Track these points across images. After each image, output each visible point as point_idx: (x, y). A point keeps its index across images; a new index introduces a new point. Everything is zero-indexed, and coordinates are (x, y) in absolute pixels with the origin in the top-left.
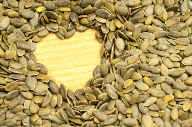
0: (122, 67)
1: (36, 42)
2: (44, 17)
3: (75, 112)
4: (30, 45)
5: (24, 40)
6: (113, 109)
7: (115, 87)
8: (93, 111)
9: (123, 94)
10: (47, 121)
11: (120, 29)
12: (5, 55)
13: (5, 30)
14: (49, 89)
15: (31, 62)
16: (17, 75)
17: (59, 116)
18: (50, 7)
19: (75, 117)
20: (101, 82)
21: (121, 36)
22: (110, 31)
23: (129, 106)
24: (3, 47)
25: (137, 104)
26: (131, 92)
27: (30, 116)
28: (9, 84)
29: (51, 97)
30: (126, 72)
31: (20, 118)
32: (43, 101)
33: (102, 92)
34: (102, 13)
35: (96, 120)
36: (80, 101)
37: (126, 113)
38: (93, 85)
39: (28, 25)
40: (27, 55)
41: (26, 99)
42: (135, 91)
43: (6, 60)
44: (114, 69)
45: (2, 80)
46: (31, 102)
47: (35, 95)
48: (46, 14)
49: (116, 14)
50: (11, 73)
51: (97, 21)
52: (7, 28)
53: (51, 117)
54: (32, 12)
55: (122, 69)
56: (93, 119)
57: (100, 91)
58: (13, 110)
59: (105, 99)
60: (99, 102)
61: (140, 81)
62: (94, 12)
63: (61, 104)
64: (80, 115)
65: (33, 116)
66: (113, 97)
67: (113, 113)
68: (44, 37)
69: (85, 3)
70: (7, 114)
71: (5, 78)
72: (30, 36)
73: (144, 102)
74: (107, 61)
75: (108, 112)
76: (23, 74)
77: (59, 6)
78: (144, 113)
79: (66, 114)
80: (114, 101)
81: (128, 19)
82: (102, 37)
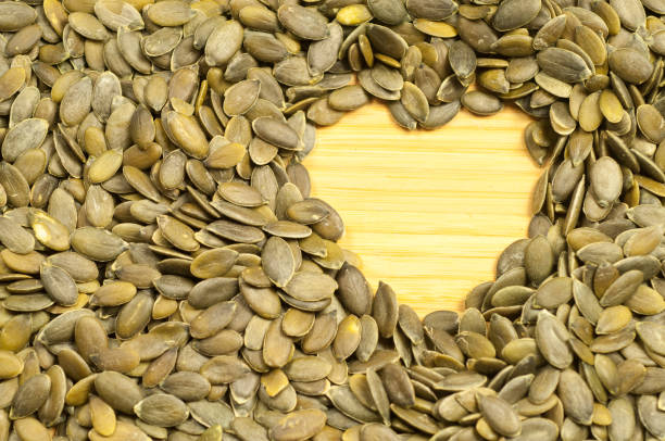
0: (603, 259)
1: (317, 126)
2: (362, 44)
3: (416, 388)
4: (297, 131)
5: (279, 111)
6: (547, 400)
7: (566, 323)
8: (479, 394)
9: (591, 355)
10: (315, 402)
11: (616, 127)
12: (208, 153)
13: (223, 66)
14: (338, 293)
15: (292, 190)
16: (236, 228)
17: (357, 391)
18: (385, 14)
19: (412, 403)
20: (523, 299)
21: (614, 152)
22: (578, 127)
23: (604, 397)
24: (206, 125)
25: (634, 396)
26: (619, 352)
27: (260, 375)
28: (205, 252)
29: (339, 321)
30: (614, 278)
31: (224, 375)
32: (312, 330)
33: (520, 337)
34: (561, 64)
35: (482, 427)
36: (436, 354)
37: (589, 423)
38: (489, 306)
39: (300, 62)
40: (282, 165)
41: (254, 313)
42: (633, 352)
43: (209, 169)
44: (573, 262)
45: (186, 236)
46: (271, 326)
47: (290, 307)
48: (368, 34)
49: (609, 75)
50: (218, 216)
51: (541, 89)
52: (230, 60)
53: (331, 392)
54: (322, 20)
55: (601, 267)
56: (473, 424)
57: (512, 332)
58: (206, 345)
59: (525, 360)
60: (505, 367)
61: (656, 317)
62: (534, 53)
63: (373, 350)
64: (433, 401)
65: (271, 375)
66: (553, 360)
67: (544, 415)
68: (347, 111)
69: (509, 19)
70: (183, 353)
71: (196, 229)
72: (300, 100)
73: (657, 395)
74: (553, 232)
75: (531, 409)
76: (259, 227)
77: (416, 14)
78: (654, 431)
79: (382, 390)
80: (557, 372)
81: (647, 99)
82: (546, 144)
